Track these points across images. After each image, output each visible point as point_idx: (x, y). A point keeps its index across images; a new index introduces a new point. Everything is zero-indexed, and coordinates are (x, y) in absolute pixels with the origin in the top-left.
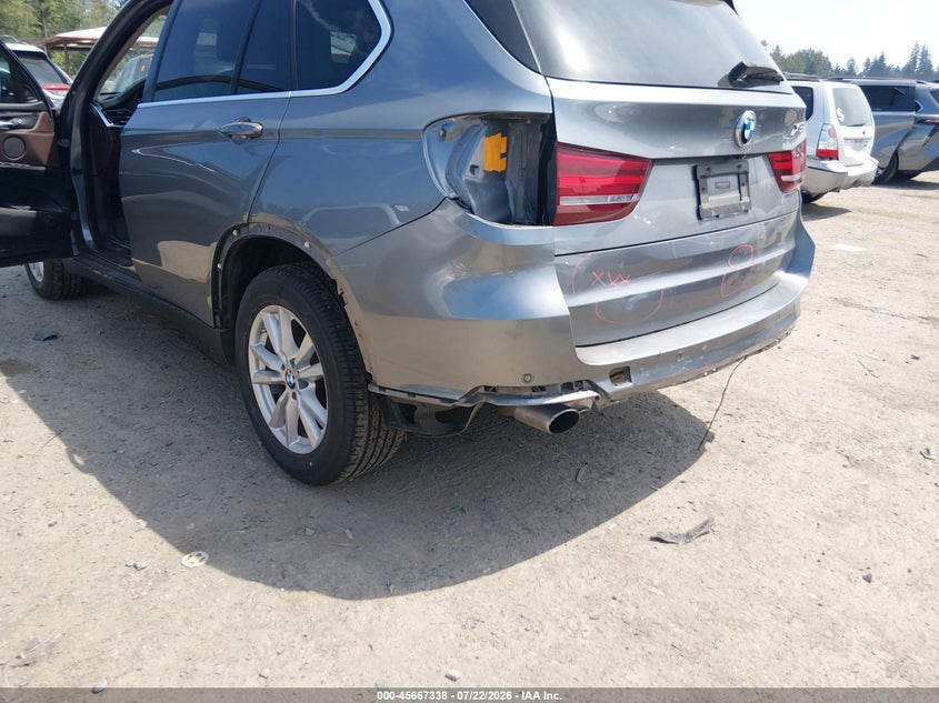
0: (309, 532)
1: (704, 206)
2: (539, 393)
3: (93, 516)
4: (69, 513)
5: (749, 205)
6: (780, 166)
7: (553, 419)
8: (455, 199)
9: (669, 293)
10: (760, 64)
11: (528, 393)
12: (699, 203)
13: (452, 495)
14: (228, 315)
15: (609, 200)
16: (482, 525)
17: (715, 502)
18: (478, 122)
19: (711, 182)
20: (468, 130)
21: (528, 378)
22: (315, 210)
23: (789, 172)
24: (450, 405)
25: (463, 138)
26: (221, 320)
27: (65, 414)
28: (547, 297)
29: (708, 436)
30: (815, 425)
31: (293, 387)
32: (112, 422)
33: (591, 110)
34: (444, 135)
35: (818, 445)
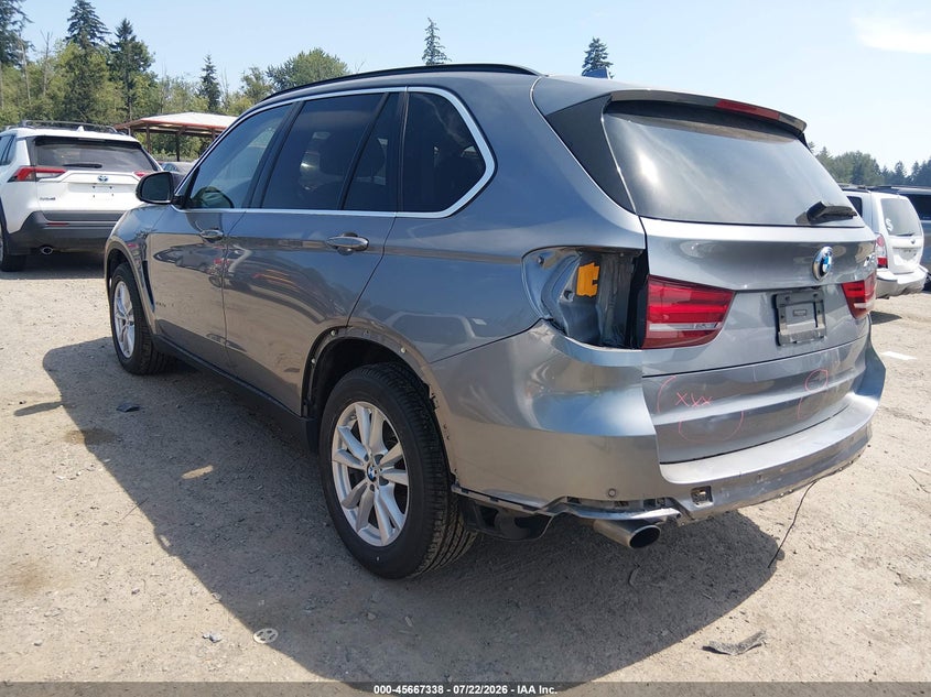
0: (371, 617)
1: (783, 332)
2: (622, 508)
3: (172, 586)
4: (150, 582)
5: (824, 332)
6: (852, 294)
7: (634, 534)
8: (550, 320)
9: (748, 414)
10: (837, 203)
11: (611, 507)
12: (778, 330)
13: (506, 589)
14: (315, 406)
15: (694, 327)
16: (536, 623)
17: (767, 615)
18: (575, 253)
19: (789, 309)
20: (564, 261)
21: (612, 493)
22: (401, 314)
23: (862, 300)
24: (532, 513)
25: (559, 266)
26: (309, 410)
27: (145, 485)
28: (634, 417)
29: (778, 555)
30: (866, 540)
31: (373, 480)
32: (189, 495)
33: (676, 246)
34: (542, 263)
35: (870, 560)
